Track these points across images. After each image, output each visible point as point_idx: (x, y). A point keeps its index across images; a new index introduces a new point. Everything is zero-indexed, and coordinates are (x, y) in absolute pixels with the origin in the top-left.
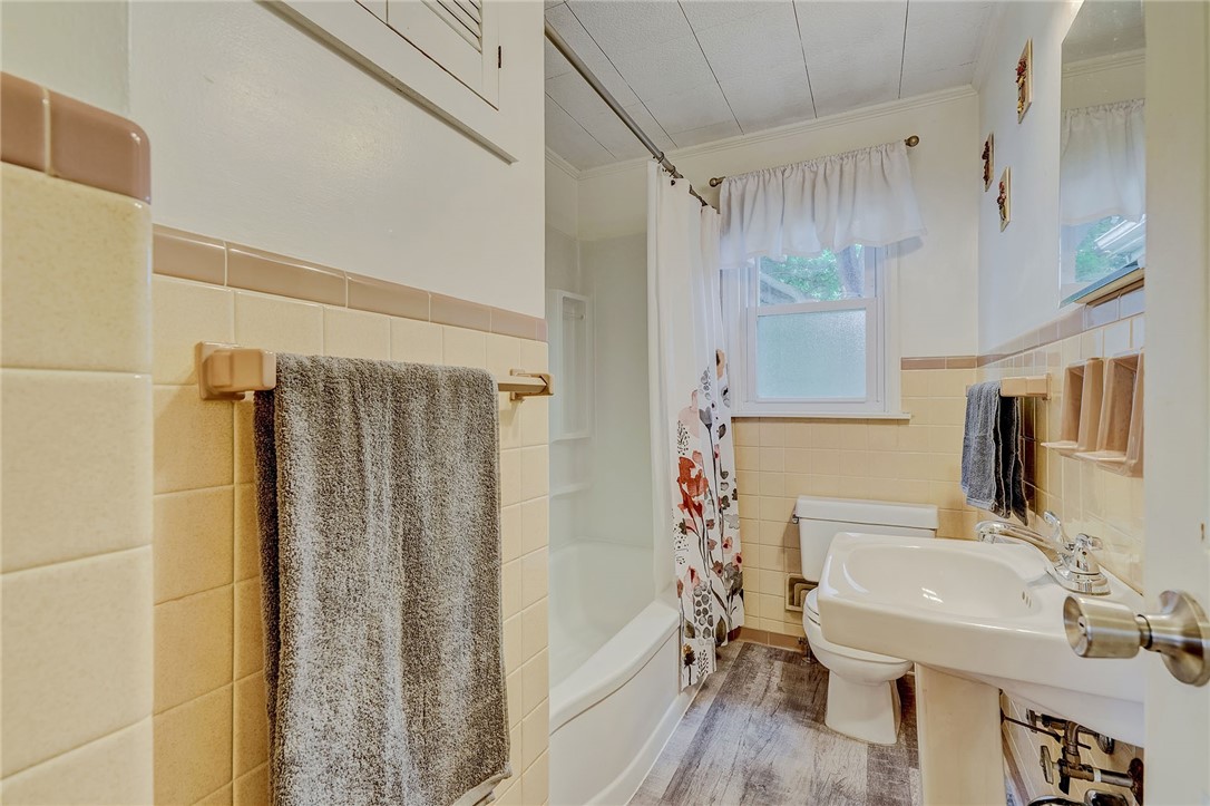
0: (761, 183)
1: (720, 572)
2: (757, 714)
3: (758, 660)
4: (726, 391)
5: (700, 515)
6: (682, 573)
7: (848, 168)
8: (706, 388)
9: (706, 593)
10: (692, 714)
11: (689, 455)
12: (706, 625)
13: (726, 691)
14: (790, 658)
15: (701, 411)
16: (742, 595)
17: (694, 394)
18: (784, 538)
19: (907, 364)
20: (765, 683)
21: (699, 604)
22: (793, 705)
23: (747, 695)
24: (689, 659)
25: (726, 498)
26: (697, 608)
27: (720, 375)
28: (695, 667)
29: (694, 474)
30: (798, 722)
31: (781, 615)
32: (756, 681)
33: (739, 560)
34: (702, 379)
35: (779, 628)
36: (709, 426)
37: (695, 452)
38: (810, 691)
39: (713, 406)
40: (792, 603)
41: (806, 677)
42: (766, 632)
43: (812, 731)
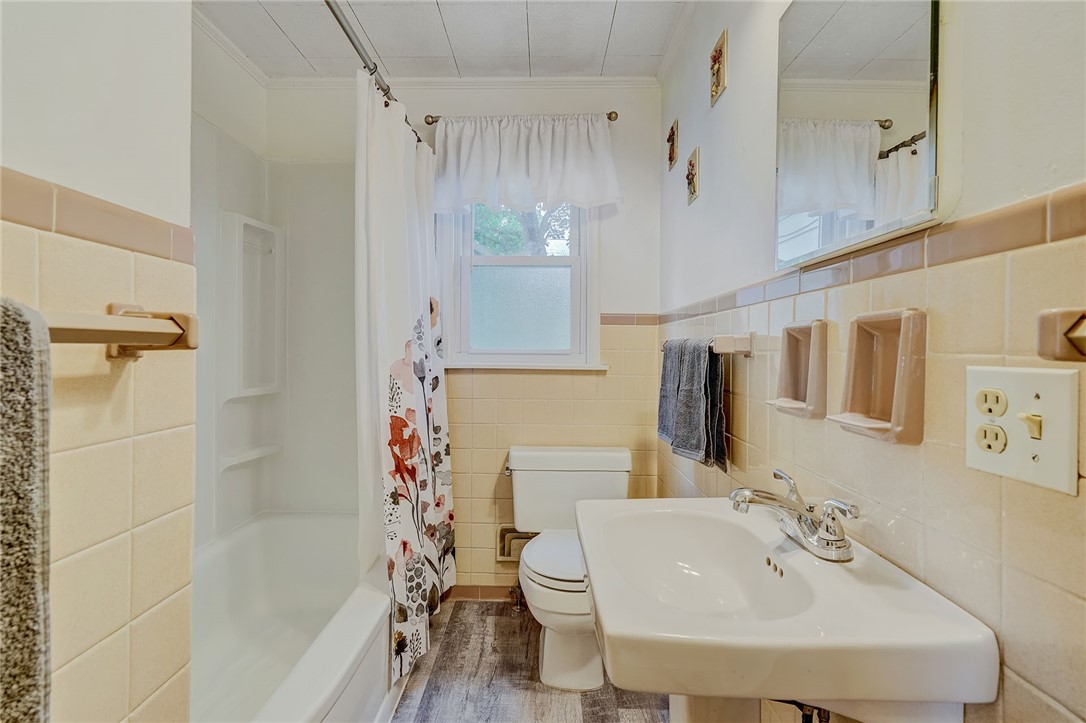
0: (478, 131)
1: (432, 535)
2: (473, 689)
3: (471, 619)
4: (440, 342)
5: (414, 478)
6: (393, 549)
7: (559, 129)
8: (419, 338)
9: (419, 565)
10: (403, 710)
11: (401, 414)
12: (420, 601)
13: (440, 668)
14: (502, 610)
15: (414, 363)
16: (453, 554)
17: (408, 345)
18: (495, 490)
19: (607, 320)
20: (479, 646)
21: (411, 579)
22: (508, 667)
23: (462, 667)
24: (401, 646)
25: (438, 454)
26: (409, 584)
27: (433, 324)
28: (407, 656)
29: (407, 433)
30: (515, 686)
31: (492, 566)
32: (470, 646)
33: (451, 517)
34: (416, 328)
35: (488, 580)
36: (422, 379)
37: (409, 409)
38: (523, 644)
39: (426, 357)
40: (502, 554)
41: (518, 630)
42: (477, 587)
43: (529, 693)
